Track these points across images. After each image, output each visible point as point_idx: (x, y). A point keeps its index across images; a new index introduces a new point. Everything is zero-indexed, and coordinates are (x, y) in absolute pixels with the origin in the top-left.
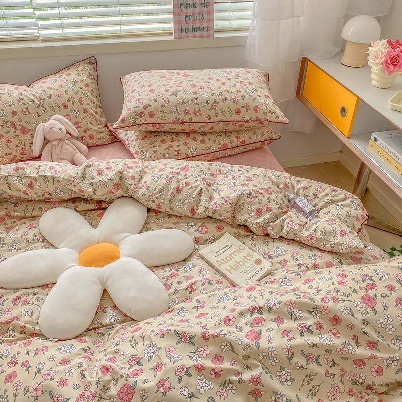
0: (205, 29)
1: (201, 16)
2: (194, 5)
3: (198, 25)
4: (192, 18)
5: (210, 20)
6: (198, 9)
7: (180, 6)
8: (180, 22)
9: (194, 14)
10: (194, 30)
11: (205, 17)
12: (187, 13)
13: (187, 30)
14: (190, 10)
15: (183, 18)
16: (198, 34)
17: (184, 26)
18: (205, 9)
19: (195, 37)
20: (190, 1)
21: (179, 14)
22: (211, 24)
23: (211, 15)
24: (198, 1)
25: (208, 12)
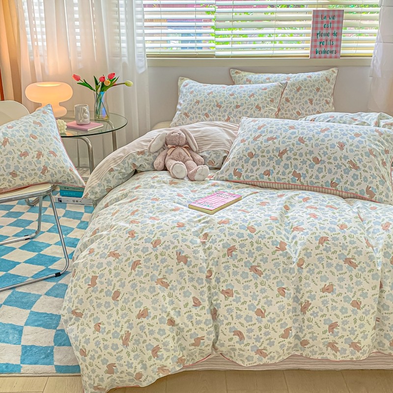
0: (334, 52)
1: (331, 42)
2: (327, 35)
3: (329, 49)
4: (325, 43)
5: (337, 46)
6: (329, 38)
7: (316, 35)
8: (315, 46)
9: (327, 41)
10: (325, 52)
11: (335, 43)
12: (321, 40)
13: (320, 52)
14: (324, 38)
15: (318, 43)
16: (328, 55)
17: (318, 49)
18: (335, 37)
19: (325, 57)
20: (324, 31)
21: (316, 41)
22: (339, 48)
23: (339, 42)
24: (330, 31)
25: (337, 40)
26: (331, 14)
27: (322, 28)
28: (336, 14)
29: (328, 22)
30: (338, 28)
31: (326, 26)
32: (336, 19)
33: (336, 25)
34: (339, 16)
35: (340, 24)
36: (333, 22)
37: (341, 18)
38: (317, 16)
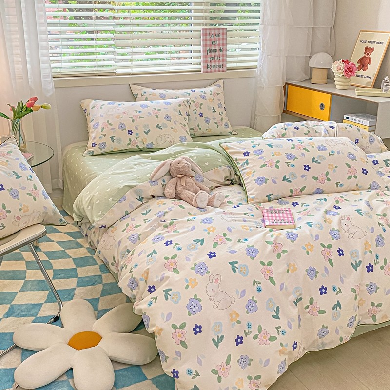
0: (221, 66)
1: (219, 57)
2: (215, 51)
3: (217, 64)
4: (214, 59)
5: (223, 61)
6: (217, 53)
7: (206, 51)
8: (206, 62)
9: (215, 56)
10: (215, 67)
11: (221, 58)
12: (211, 55)
13: (211, 67)
14: (213, 53)
15: (209, 59)
16: (217, 69)
17: (209, 64)
18: (221, 53)
19: (215, 71)
20: (213, 48)
21: (206, 57)
22: (225, 63)
23: (225, 57)
24: (217, 48)
25: (223, 55)
26: (217, 32)
27: (210, 45)
28: (221, 32)
29: (215, 39)
30: (223, 45)
31: (214, 43)
32: (221, 37)
33: (221, 42)
34: (223, 34)
35: (225, 41)
36: (219, 40)
37: (225, 36)
38: (206, 35)
